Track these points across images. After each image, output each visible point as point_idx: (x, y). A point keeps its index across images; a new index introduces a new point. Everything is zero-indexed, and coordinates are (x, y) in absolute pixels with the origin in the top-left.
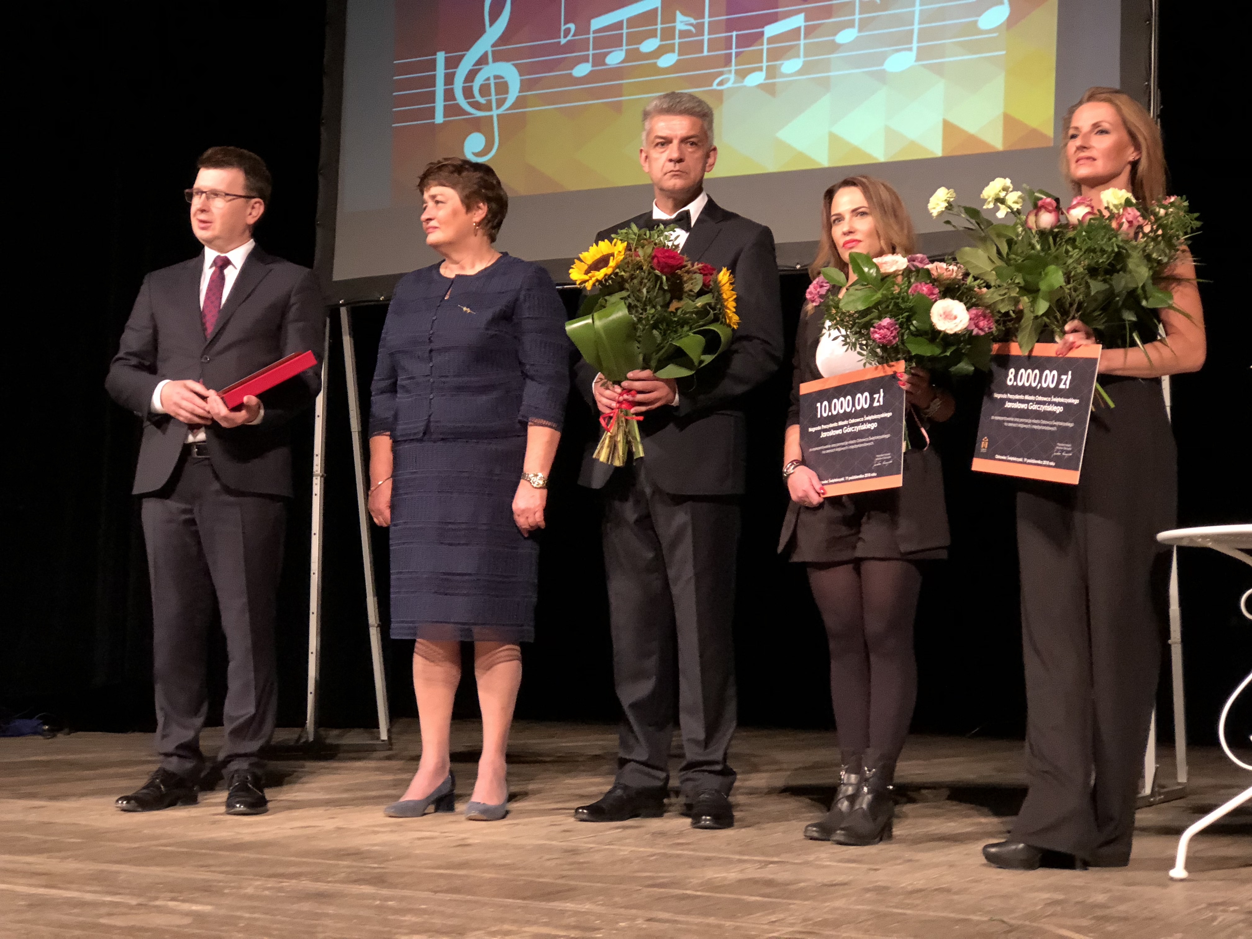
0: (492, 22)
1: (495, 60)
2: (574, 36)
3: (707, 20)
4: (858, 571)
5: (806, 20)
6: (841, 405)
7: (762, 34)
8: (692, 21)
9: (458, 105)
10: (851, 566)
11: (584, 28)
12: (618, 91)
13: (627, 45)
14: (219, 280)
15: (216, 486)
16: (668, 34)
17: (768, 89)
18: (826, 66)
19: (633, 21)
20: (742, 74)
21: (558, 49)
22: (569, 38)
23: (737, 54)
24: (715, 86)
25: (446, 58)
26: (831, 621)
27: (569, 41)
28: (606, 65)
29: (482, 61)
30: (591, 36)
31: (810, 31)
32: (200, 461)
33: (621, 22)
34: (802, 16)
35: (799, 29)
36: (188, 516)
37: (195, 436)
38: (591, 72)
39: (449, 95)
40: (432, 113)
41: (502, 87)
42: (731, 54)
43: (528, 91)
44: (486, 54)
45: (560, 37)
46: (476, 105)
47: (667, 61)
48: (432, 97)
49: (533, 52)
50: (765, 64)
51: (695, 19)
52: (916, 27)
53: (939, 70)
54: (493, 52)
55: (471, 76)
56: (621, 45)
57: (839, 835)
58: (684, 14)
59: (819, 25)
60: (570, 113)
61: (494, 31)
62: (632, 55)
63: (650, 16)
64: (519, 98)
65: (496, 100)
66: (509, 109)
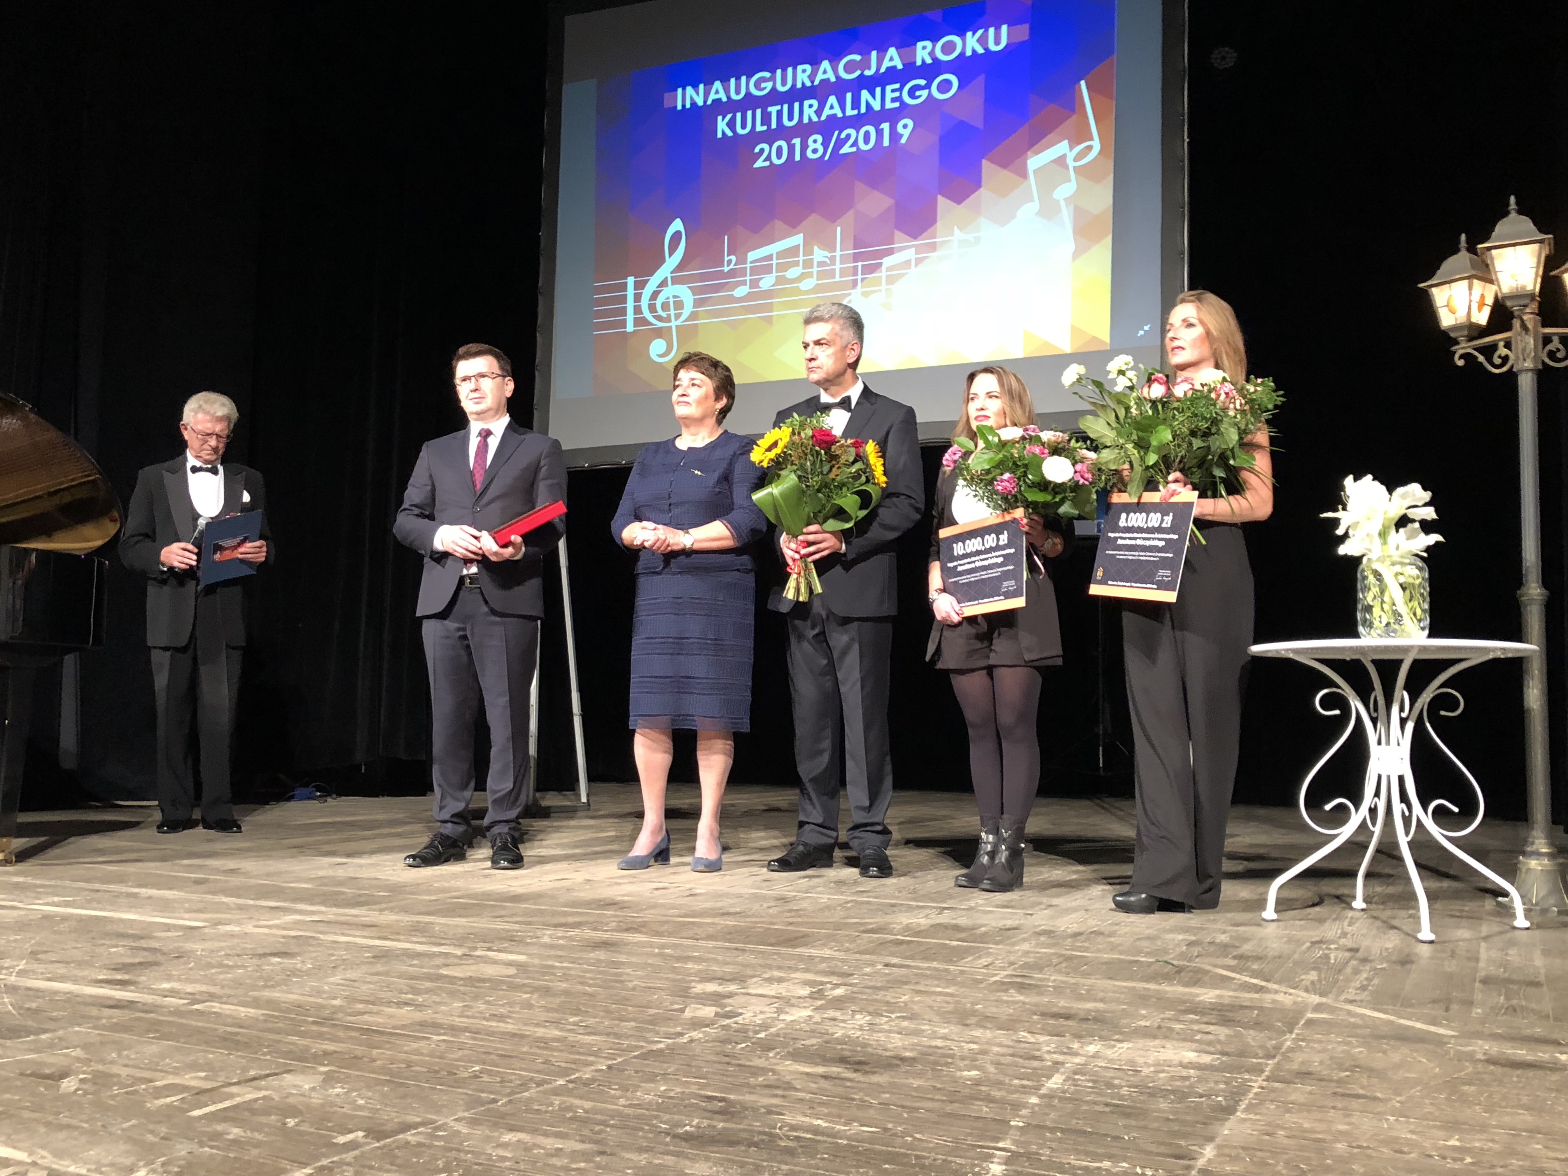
0: (670, 255)
1: (673, 284)
2: (735, 265)
3: (838, 253)
4: (990, 675)
5: (916, 253)
6: (974, 544)
7: (880, 264)
8: (827, 254)
9: (644, 318)
10: (985, 672)
11: (742, 260)
12: (769, 308)
13: (777, 272)
14: (483, 447)
15: (485, 609)
16: (808, 264)
19: (780, 255)
20: (865, 294)
21: (722, 275)
22: (731, 267)
23: (863, 280)
25: (635, 282)
26: (970, 715)
27: (731, 269)
28: (759, 287)
29: (663, 284)
30: (748, 265)
31: (918, 261)
32: (471, 589)
33: (772, 255)
34: (913, 249)
35: (910, 260)
36: (461, 633)
37: (468, 570)
38: (749, 293)
39: (638, 310)
40: (623, 324)
41: (679, 305)
42: (857, 279)
43: (699, 307)
44: (666, 278)
45: (724, 266)
46: (659, 318)
47: (808, 284)
48: (623, 312)
49: (702, 277)
50: (884, 287)
51: (830, 253)
54: (672, 278)
55: (655, 295)
56: (772, 272)
57: (986, 884)
58: (819, 248)
59: (926, 258)
60: (733, 325)
61: (672, 261)
62: (780, 280)
63: (793, 251)
64: (692, 313)
65: (675, 314)
66: (685, 321)
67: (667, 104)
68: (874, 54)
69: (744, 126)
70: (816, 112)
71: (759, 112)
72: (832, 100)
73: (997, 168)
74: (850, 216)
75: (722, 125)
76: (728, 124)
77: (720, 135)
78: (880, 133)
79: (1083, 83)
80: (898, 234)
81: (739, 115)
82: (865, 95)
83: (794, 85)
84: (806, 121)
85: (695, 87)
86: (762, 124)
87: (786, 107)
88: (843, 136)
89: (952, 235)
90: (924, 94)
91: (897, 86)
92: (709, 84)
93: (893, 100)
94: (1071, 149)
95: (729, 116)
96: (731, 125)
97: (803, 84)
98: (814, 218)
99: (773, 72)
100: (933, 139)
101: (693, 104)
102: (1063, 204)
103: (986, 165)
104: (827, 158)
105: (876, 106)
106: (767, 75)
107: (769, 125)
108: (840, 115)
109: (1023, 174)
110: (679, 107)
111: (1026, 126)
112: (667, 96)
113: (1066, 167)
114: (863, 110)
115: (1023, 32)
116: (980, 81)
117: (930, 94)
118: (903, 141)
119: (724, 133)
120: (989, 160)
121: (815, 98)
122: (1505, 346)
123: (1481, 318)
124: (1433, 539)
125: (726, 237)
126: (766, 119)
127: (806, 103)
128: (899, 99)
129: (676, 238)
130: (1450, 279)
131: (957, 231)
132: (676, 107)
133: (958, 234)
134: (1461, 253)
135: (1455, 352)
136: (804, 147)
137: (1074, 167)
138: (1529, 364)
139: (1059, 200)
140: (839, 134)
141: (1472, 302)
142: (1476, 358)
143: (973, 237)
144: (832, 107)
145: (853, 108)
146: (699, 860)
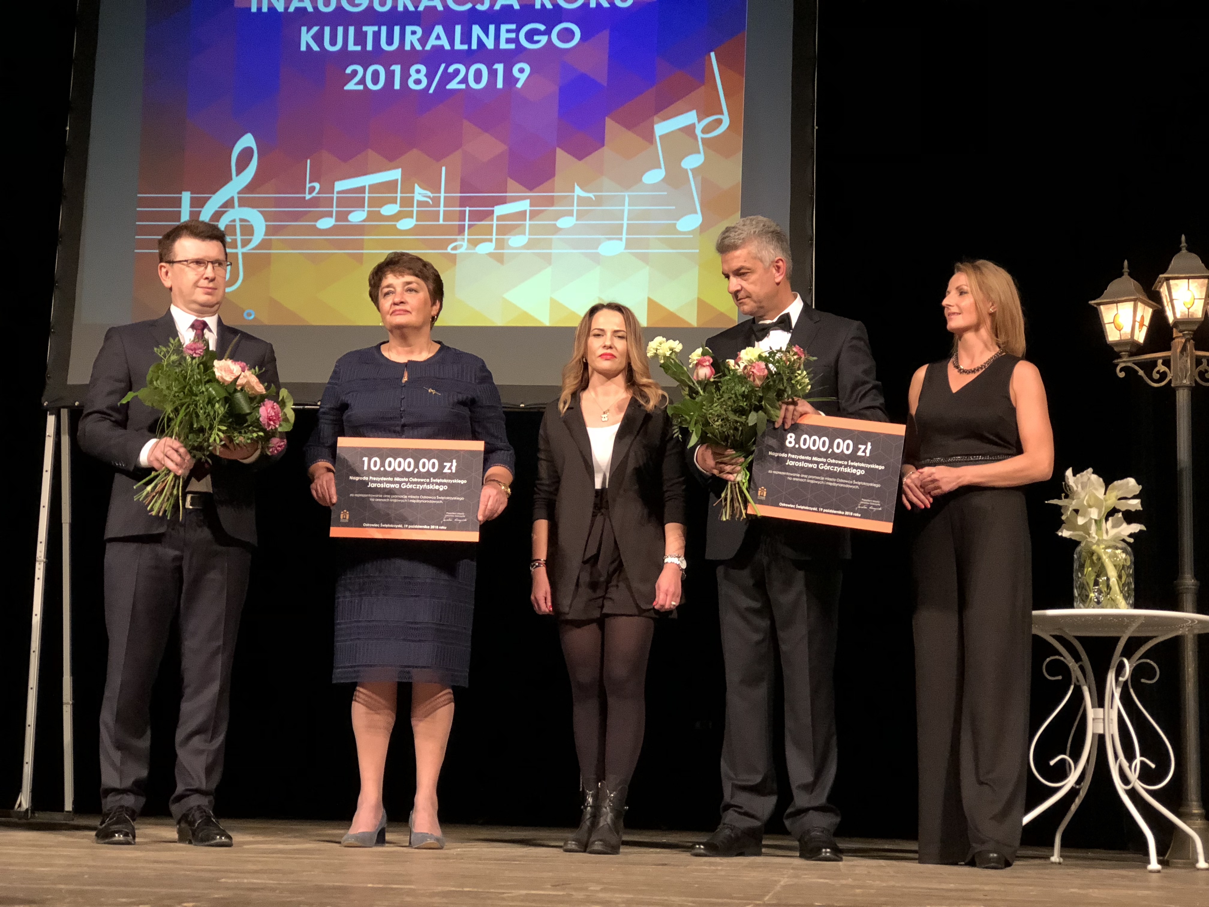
0: (239, 173)
1: (241, 205)
2: (318, 193)
3: (443, 195)
5: (531, 205)
7: (493, 212)
8: (429, 194)
11: (328, 188)
12: (360, 244)
13: (369, 207)
16: (407, 202)
17: (498, 258)
18: (549, 244)
19: (374, 188)
20: (474, 243)
21: (303, 202)
22: (314, 194)
23: (470, 226)
24: (449, 250)
25: (192, 198)
27: (314, 197)
28: (348, 221)
29: (228, 204)
30: (335, 195)
31: (534, 215)
33: (364, 187)
34: (527, 202)
35: (525, 211)
38: (334, 226)
41: (248, 230)
42: (464, 225)
43: (273, 235)
44: (232, 198)
45: (305, 193)
47: (407, 224)
49: (279, 203)
50: (494, 237)
51: (432, 193)
52: (625, 222)
53: (644, 258)
54: (239, 198)
55: (217, 215)
56: (364, 207)
58: (422, 187)
59: (543, 211)
60: (314, 259)
61: (240, 181)
62: (373, 216)
63: (391, 186)
64: (263, 241)
65: (242, 240)
66: (253, 249)
69: (333, 42)
70: (419, 40)
71: (351, 30)
72: (439, 29)
73: (624, 129)
74: (456, 157)
75: (306, 38)
76: (314, 37)
77: (303, 48)
78: (493, 74)
79: (713, 54)
80: (511, 183)
81: (327, 30)
82: (476, 30)
83: (394, 7)
84: (408, 47)
86: (355, 44)
87: (384, 29)
88: (451, 70)
89: (574, 192)
90: (544, 39)
91: (513, 26)
93: (508, 41)
94: (700, 120)
95: (315, 29)
96: (318, 38)
97: (405, 7)
98: (415, 153)
100: (550, 88)
101: (272, 9)
102: (690, 174)
103: (610, 125)
104: (431, 91)
105: (490, 44)
107: (364, 45)
108: (447, 47)
109: (649, 137)
110: (254, 9)
111: (653, 89)
113: (695, 137)
114: (474, 46)
117: (550, 41)
118: (519, 85)
119: (308, 45)
120: (613, 119)
121: (419, 25)
122: (1163, 364)
123: (1140, 337)
124: (1136, 528)
125: (309, 161)
126: (361, 38)
127: (409, 29)
128: (516, 41)
129: (246, 156)
130: (1116, 300)
131: (577, 188)
132: (250, 9)
133: (578, 191)
134: (1126, 276)
135: (1117, 365)
136: (405, 76)
137: (702, 139)
138: (1185, 381)
139: (686, 170)
140: (446, 68)
141: (1134, 321)
142: (1137, 372)
143: (595, 196)
144: (438, 38)
145: (462, 43)
146: (424, 836)
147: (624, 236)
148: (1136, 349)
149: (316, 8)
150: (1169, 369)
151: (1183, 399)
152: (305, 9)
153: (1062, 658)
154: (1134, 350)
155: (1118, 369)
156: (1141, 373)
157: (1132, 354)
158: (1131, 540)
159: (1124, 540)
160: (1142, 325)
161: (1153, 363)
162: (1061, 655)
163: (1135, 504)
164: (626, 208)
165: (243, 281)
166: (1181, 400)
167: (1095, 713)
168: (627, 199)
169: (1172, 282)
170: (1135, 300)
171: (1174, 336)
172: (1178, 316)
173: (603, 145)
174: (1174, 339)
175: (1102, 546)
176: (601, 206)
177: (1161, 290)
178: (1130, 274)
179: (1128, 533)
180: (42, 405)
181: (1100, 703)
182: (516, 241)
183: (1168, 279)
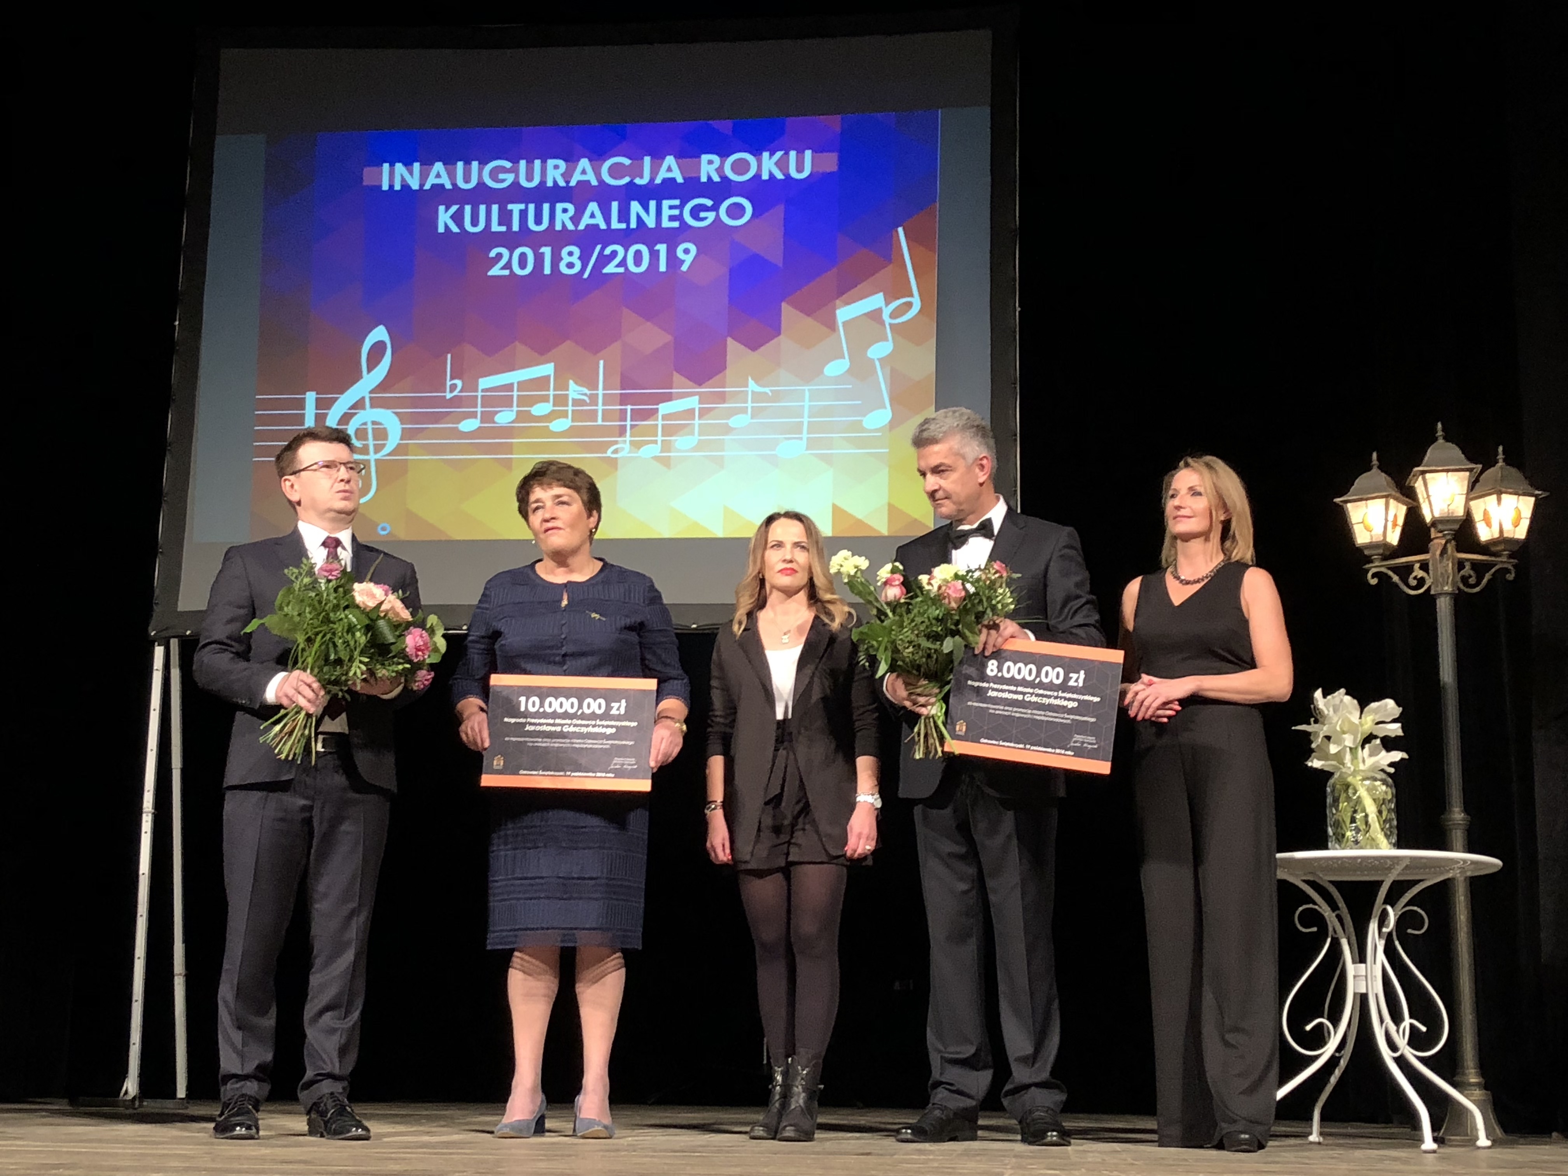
0: (370, 370)
1: (373, 406)
2: (461, 391)
3: (600, 392)
4: (787, 876)
5: (700, 402)
7: (656, 410)
8: (586, 391)
11: (471, 386)
12: (509, 449)
13: (518, 406)
16: (561, 400)
17: (664, 461)
18: (720, 446)
19: (522, 385)
20: (637, 446)
21: (443, 402)
22: (455, 393)
23: (632, 426)
24: (609, 453)
25: (317, 399)
27: (455, 396)
28: (494, 423)
29: (359, 405)
30: (480, 394)
31: (703, 413)
33: (512, 385)
34: (697, 398)
35: (693, 410)
38: (480, 428)
41: (381, 434)
42: (625, 426)
43: (410, 439)
44: (363, 398)
45: (445, 392)
47: (560, 425)
49: (414, 402)
50: (660, 438)
51: (589, 390)
52: (806, 420)
53: (827, 459)
54: (371, 399)
55: (345, 418)
56: (512, 406)
58: (576, 383)
59: (713, 409)
60: (455, 465)
61: (372, 379)
62: (522, 416)
63: (541, 383)
64: (399, 445)
65: (375, 445)
66: (389, 455)
67: (367, 181)
68: (647, 160)
69: (475, 223)
70: (571, 219)
71: (495, 208)
72: (593, 207)
73: (801, 315)
74: (615, 348)
75: (444, 218)
76: (452, 217)
77: (441, 229)
78: (654, 255)
79: (900, 230)
80: (677, 378)
81: (468, 209)
82: (635, 207)
83: (543, 182)
84: (558, 227)
85: (408, 164)
86: (500, 224)
87: (532, 207)
88: (608, 251)
89: (747, 386)
90: (711, 216)
91: (677, 202)
92: (427, 163)
93: (672, 218)
94: (887, 304)
95: (454, 208)
96: (458, 218)
97: (555, 182)
98: (567, 347)
99: (515, 161)
100: (718, 271)
101: (405, 186)
102: (877, 364)
103: (787, 311)
104: (586, 275)
105: (650, 222)
106: (508, 164)
107: (509, 225)
108: (603, 226)
109: (831, 325)
110: (385, 187)
111: (835, 270)
112: (367, 171)
113: (882, 323)
114: (633, 225)
115: (830, 162)
116: (778, 212)
117: (718, 215)
118: (684, 268)
119: (446, 227)
120: (790, 304)
121: (571, 202)
122: (1421, 568)
123: (1394, 538)
124: (1397, 756)
125: (449, 356)
126: (505, 218)
127: (559, 206)
128: (679, 218)
129: (378, 350)
130: (1365, 496)
131: (751, 382)
132: (381, 186)
133: (752, 386)
134: (1375, 470)
135: (1367, 571)
136: (556, 259)
137: (891, 325)
138: (1446, 588)
139: (873, 360)
140: (603, 249)
141: (1386, 520)
142: (1390, 578)
143: (771, 391)
144: (592, 216)
145: (620, 221)
146: (592, 1122)
147: (805, 435)
148: (1390, 552)
149: (454, 185)
150: (1428, 573)
151: (1444, 607)
152: (442, 186)
153: (1316, 907)
154: (1388, 553)
155: (1370, 575)
156: (1396, 578)
157: (1385, 558)
158: (1392, 770)
159: (1383, 770)
160: (1395, 525)
161: (1409, 568)
162: (1315, 903)
163: (1395, 729)
164: (807, 404)
165: (377, 490)
166: (1443, 609)
167: (1355, 969)
168: (807, 394)
169: (1428, 476)
170: (1386, 497)
171: (1432, 537)
172: (1437, 515)
173: (779, 333)
174: (1432, 540)
175: (1359, 778)
176: (779, 401)
177: (1416, 485)
178: (1379, 467)
179: (1388, 762)
180: (148, 635)
181: (1361, 957)
182: (683, 443)
183: (1423, 473)
